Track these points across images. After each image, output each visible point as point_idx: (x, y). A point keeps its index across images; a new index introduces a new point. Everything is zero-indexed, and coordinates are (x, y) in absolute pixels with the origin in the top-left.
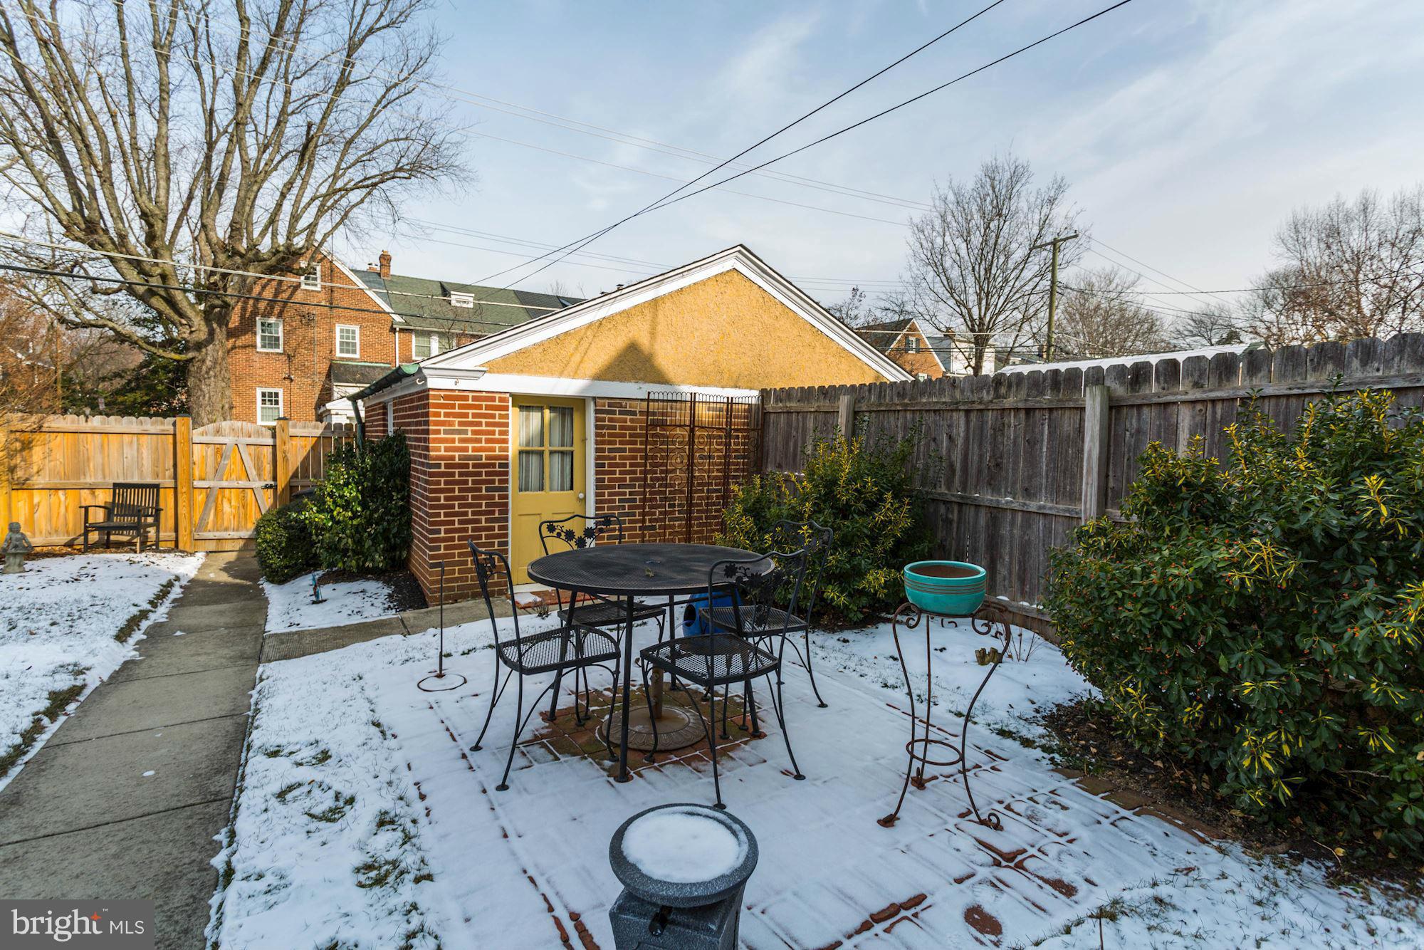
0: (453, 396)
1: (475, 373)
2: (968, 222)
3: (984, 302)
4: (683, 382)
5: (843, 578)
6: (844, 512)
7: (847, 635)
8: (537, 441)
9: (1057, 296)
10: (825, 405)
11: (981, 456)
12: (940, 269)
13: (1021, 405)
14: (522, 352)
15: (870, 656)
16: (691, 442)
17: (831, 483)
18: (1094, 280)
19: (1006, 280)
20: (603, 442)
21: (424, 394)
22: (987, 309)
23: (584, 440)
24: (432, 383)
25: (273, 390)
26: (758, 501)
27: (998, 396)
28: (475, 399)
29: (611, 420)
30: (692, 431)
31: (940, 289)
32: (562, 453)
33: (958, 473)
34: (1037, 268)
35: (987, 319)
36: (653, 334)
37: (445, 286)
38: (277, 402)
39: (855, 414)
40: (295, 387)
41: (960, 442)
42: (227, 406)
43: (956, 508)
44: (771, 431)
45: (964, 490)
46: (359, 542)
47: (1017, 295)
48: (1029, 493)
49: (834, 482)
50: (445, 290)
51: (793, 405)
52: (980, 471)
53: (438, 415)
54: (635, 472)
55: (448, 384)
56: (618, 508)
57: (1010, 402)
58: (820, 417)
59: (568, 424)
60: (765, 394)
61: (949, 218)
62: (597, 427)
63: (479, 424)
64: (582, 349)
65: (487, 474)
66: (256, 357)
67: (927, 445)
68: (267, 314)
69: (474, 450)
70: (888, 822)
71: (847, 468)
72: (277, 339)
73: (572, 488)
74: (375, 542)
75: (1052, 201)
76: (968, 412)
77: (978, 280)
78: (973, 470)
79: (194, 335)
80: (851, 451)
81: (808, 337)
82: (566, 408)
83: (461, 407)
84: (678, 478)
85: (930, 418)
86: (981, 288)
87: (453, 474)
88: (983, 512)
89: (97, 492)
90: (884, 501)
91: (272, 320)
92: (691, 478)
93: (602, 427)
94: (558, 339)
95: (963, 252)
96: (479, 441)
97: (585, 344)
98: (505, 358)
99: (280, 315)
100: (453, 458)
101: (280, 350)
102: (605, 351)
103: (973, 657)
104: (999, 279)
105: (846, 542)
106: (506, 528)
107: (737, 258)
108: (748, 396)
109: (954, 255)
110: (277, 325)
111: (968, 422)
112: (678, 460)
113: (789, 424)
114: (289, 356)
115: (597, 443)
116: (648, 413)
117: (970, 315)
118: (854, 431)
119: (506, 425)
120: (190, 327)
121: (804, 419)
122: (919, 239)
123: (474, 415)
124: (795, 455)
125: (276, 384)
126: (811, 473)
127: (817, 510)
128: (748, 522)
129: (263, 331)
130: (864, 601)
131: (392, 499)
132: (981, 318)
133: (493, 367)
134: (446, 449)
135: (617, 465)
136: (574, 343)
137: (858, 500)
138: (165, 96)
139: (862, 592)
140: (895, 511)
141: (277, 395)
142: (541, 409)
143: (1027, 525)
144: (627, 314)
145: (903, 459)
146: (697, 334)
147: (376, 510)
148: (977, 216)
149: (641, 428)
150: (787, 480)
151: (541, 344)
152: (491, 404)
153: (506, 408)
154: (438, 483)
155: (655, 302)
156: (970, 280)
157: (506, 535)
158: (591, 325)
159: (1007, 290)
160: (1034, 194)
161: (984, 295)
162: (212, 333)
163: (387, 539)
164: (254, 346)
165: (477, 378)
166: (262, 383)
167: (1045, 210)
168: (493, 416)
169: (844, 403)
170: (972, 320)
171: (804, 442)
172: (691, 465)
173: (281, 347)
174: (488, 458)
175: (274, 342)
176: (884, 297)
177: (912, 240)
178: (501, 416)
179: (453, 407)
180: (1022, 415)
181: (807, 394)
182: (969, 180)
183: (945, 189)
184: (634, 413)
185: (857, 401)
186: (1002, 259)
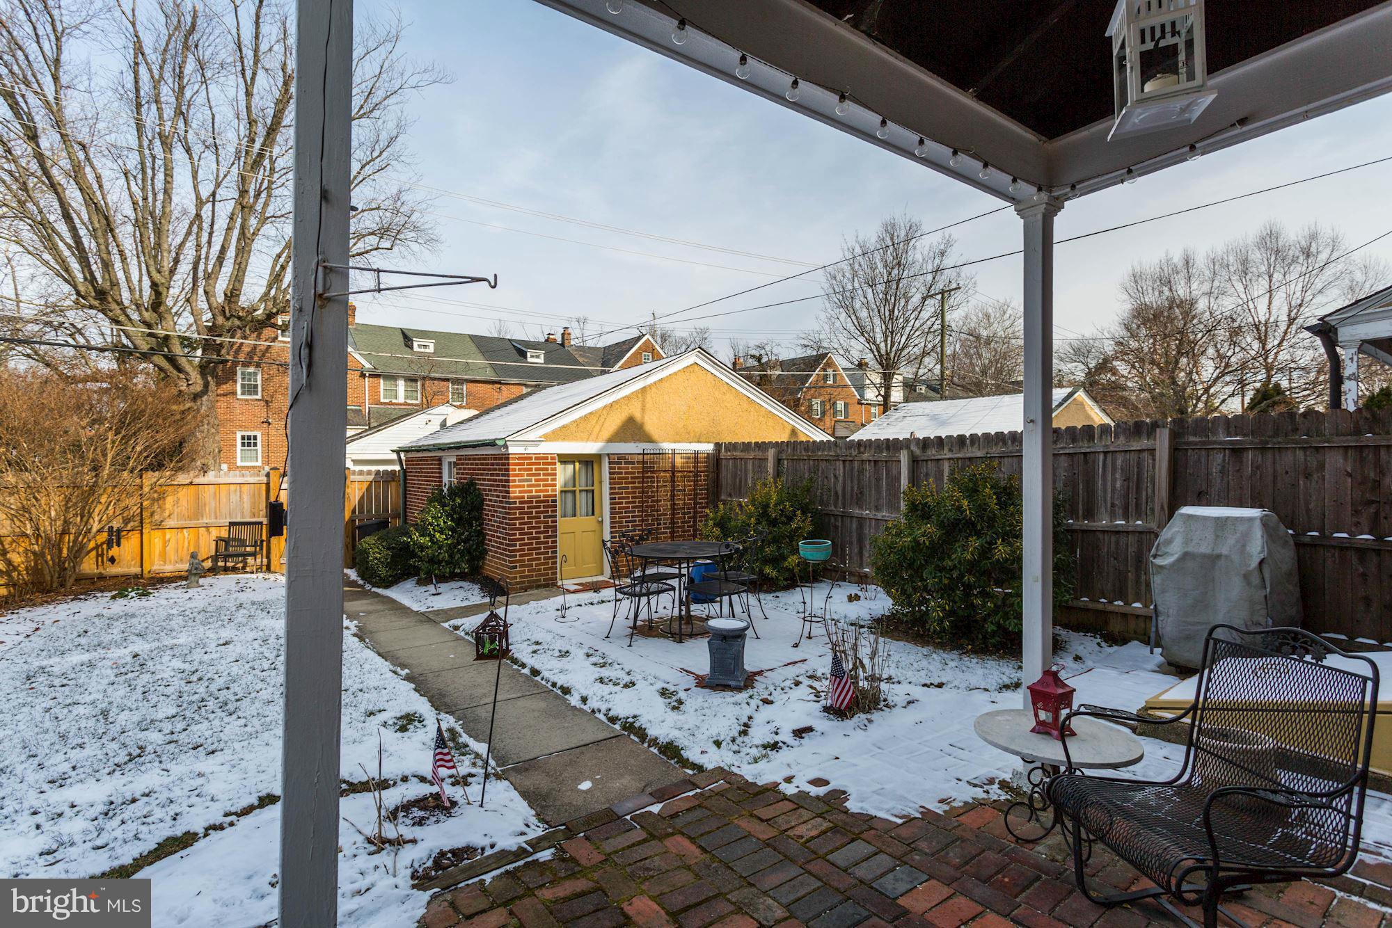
0: (524, 458)
1: (536, 443)
2: (873, 269)
3: (889, 339)
4: (664, 441)
5: (775, 561)
6: (773, 523)
7: (777, 594)
8: (571, 483)
9: (947, 337)
10: (759, 454)
11: (852, 487)
12: (851, 311)
13: (871, 458)
14: (564, 427)
15: (791, 603)
16: (673, 481)
17: (766, 506)
18: (990, 310)
19: (907, 321)
20: (615, 483)
21: (506, 457)
22: (892, 346)
23: (601, 482)
24: (511, 450)
25: (252, 434)
26: (722, 518)
27: (859, 453)
28: (536, 458)
29: (619, 468)
30: (673, 474)
31: (850, 327)
32: (587, 491)
33: (840, 498)
34: (933, 310)
35: (892, 354)
36: (643, 409)
37: (406, 332)
38: (255, 444)
39: (779, 461)
40: (272, 430)
41: (841, 479)
42: (217, 450)
43: (840, 519)
44: (723, 473)
45: (844, 508)
46: (451, 556)
47: (917, 333)
48: (878, 509)
49: (767, 506)
50: (407, 338)
51: (738, 454)
52: (852, 496)
53: (515, 470)
54: (635, 502)
55: (520, 450)
56: (625, 526)
57: (866, 456)
58: (756, 462)
59: (590, 470)
60: (718, 445)
61: (857, 266)
62: (610, 473)
63: (539, 475)
64: (600, 422)
65: (544, 507)
66: (236, 404)
67: (823, 481)
68: (246, 365)
69: (536, 491)
70: (796, 646)
71: (775, 497)
72: (256, 386)
73: (593, 514)
74: (463, 556)
75: (942, 253)
76: (844, 461)
77: (883, 320)
78: (848, 496)
79: (191, 387)
80: (777, 487)
81: (745, 406)
82: (588, 462)
83: (528, 464)
84: (665, 505)
85: (823, 465)
86: (887, 328)
87: (524, 508)
88: (855, 520)
89: (211, 529)
90: (796, 515)
91: (251, 370)
92: (673, 505)
93: (614, 473)
94: (586, 418)
95: (870, 296)
96: (539, 485)
97: (602, 419)
98: (554, 432)
99: (258, 365)
100: (523, 497)
101: (259, 397)
102: (614, 423)
103: (846, 599)
104: (901, 320)
105: (776, 540)
106: (555, 542)
107: (697, 356)
108: (709, 448)
109: (862, 299)
110: (255, 374)
111: (844, 467)
112: (664, 495)
113: (735, 466)
114: (267, 402)
115: (610, 484)
116: (643, 462)
117: (879, 351)
118: (778, 474)
119: (555, 474)
120: (188, 380)
121: (746, 463)
122: (832, 286)
123: (536, 469)
124: (740, 488)
125: (255, 428)
126: (753, 501)
127: (758, 522)
128: (717, 531)
129: (243, 379)
130: (787, 575)
131: (472, 526)
132: (887, 354)
133: (548, 438)
134: (520, 492)
135: (623, 498)
136: (596, 418)
137: (781, 515)
138: (169, 179)
139: (787, 569)
140: (803, 521)
141: (255, 438)
142: (573, 462)
143: (877, 527)
144: (628, 398)
145: (808, 490)
146: (672, 408)
147: (463, 534)
148: (880, 265)
149: (638, 473)
150: (740, 505)
151: (575, 421)
152: (544, 463)
153: (555, 464)
154: (515, 514)
155: (644, 390)
156: (877, 321)
157: (556, 547)
158: (605, 406)
159: (908, 329)
160: (927, 248)
161: (890, 333)
162: (206, 385)
163: (469, 552)
164: (234, 393)
165: (537, 445)
166: (241, 427)
167: (937, 261)
168: (547, 469)
169: (771, 453)
170: (881, 356)
171: (746, 480)
172: (673, 496)
173: (260, 393)
174: (544, 496)
175: (252, 389)
176: (803, 336)
177: (826, 286)
178: (552, 469)
179: (523, 464)
180: (872, 464)
181: (747, 446)
182: (871, 234)
183: (852, 242)
184: (633, 463)
185: (780, 452)
186: (903, 302)
